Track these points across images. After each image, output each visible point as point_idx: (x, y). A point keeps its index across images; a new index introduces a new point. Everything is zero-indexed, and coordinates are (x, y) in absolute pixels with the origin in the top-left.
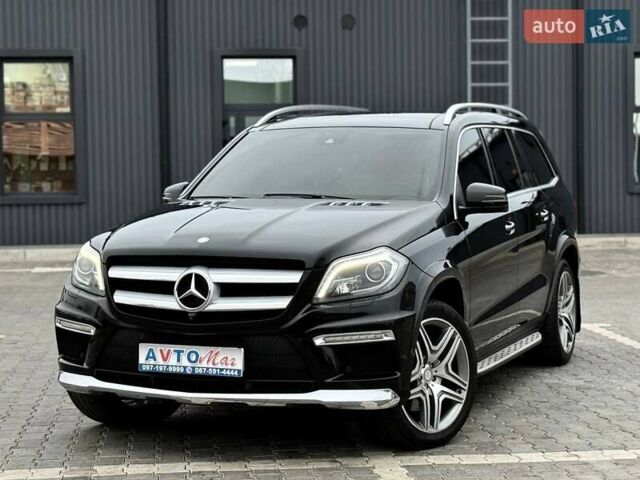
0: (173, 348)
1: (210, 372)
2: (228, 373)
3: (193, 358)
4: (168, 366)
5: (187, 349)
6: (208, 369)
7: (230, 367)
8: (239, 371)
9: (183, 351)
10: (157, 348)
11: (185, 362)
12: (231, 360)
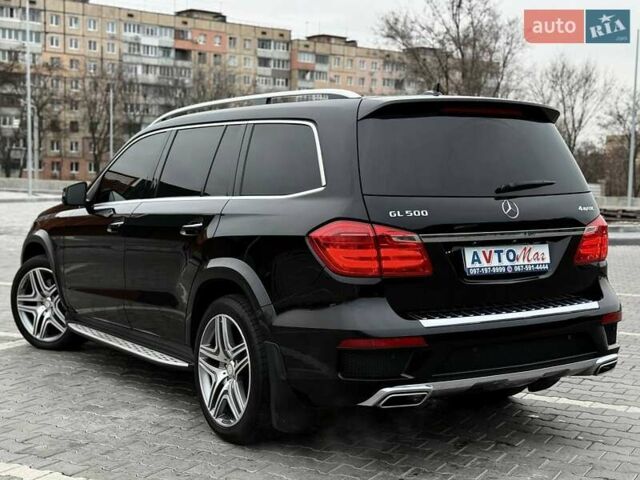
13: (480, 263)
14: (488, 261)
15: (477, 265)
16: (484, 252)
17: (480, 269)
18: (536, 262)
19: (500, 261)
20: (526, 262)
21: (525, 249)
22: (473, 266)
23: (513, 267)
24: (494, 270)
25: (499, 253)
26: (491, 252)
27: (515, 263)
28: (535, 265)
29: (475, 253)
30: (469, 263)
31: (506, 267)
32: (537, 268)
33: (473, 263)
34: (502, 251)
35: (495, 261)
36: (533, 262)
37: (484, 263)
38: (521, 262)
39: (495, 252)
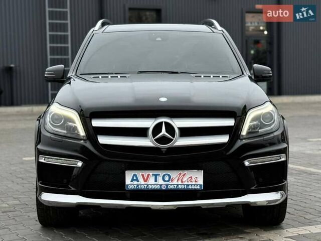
0: (151, 173)
1: (180, 187)
2: (193, 187)
3: (167, 178)
4: (148, 185)
5: (162, 173)
6: (178, 185)
7: (194, 183)
8: (200, 185)
9: (159, 175)
10: (139, 173)
11: (160, 181)
12: (195, 179)
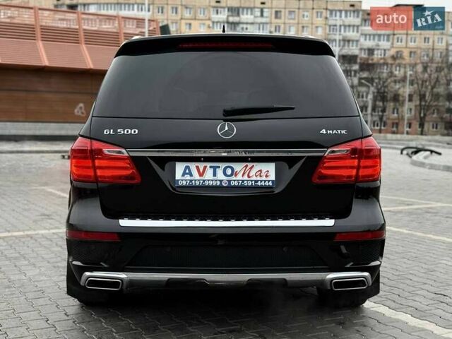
13: (191, 175)
14: (201, 175)
15: (188, 177)
16: (197, 167)
17: (191, 181)
18: (259, 178)
19: (215, 175)
20: (246, 178)
21: (246, 166)
22: (183, 178)
23: (229, 181)
24: (207, 183)
25: (215, 168)
26: (205, 167)
27: (233, 178)
28: (256, 181)
29: (187, 167)
30: (178, 176)
31: (221, 181)
32: (259, 184)
33: (183, 175)
34: (219, 167)
35: (209, 175)
36: (254, 178)
37: (196, 176)
38: (240, 177)
39: (211, 167)
